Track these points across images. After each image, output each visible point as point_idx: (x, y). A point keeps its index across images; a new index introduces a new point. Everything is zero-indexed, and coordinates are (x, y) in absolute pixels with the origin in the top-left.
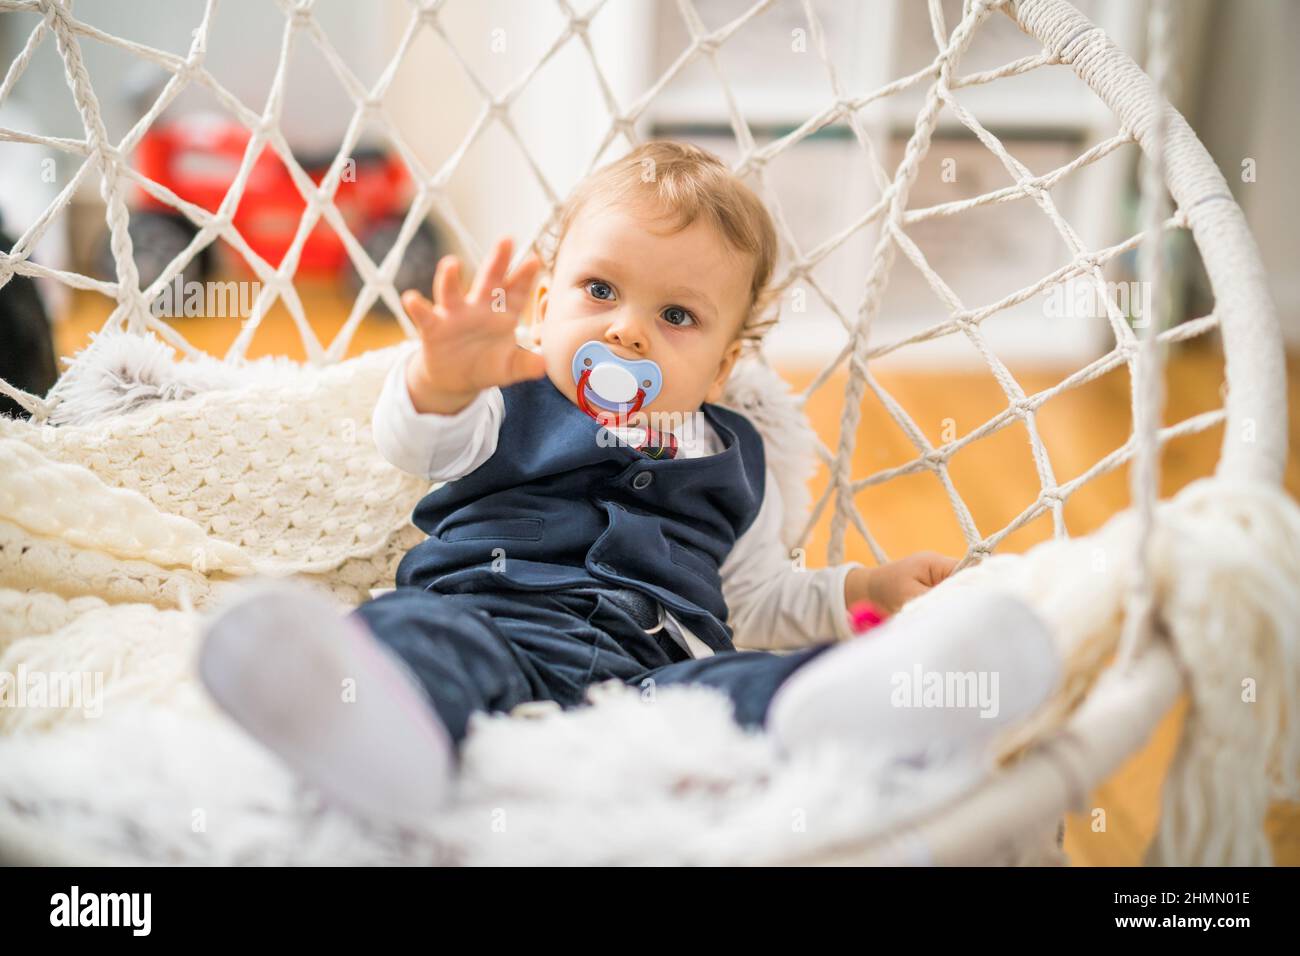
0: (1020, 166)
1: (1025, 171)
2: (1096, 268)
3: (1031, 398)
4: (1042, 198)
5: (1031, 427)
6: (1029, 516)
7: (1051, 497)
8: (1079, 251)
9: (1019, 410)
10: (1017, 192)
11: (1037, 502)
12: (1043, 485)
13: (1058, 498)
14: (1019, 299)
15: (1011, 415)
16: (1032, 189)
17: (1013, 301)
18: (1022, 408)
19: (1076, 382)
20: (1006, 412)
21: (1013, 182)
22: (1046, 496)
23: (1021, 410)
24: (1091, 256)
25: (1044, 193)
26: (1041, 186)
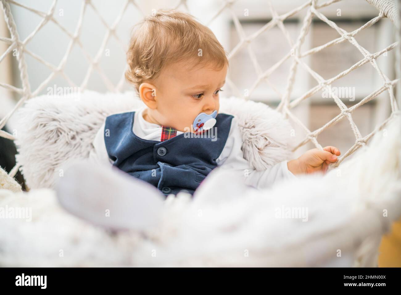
0: (342, 30)
1: (345, 32)
2: (373, 59)
3: (350, 108)
4: (351, 40)
5: (350, 119)
6: (352, 150)
7: (361, 142)
8: (366, 54)
9: (345, 113)
10: (342, 39)
11: (355, 145)
12: (356, 138)
13: (363, 142)
14: (344, 74)
15: (342, 115)
16: (348, 37)
17: (342, 75)
18: (346, 112)
19: (367, 99)
20: (340, 114)
21: (340, 36)
22: (358, 142)
23: (346, 113)
24: (371, 55)
25: (352, 38)
26: (351, 36)
